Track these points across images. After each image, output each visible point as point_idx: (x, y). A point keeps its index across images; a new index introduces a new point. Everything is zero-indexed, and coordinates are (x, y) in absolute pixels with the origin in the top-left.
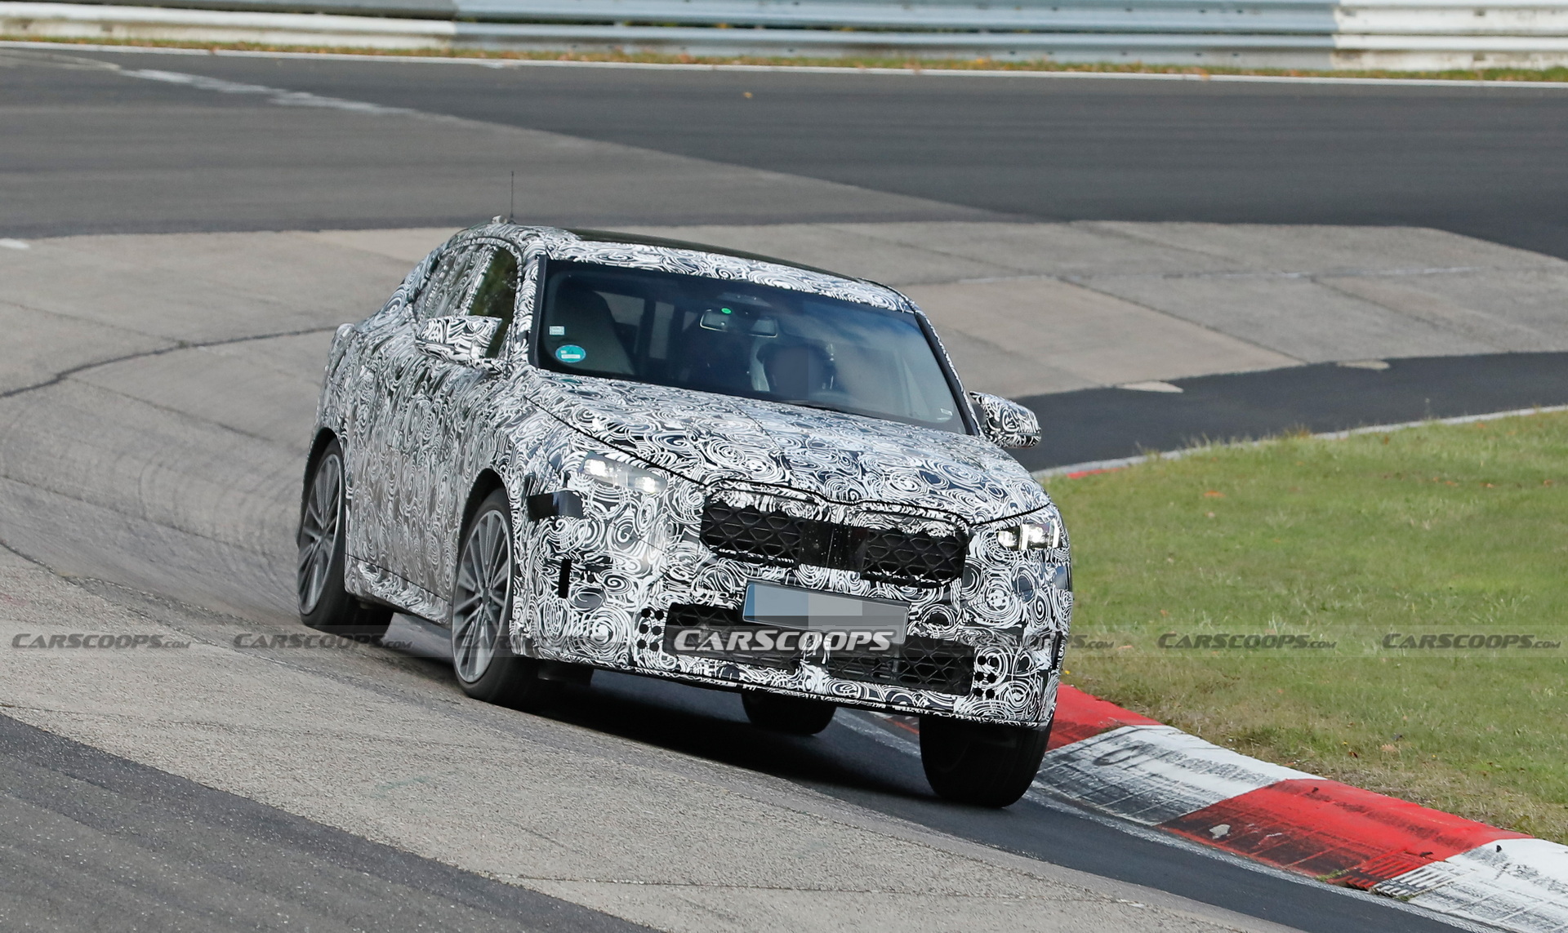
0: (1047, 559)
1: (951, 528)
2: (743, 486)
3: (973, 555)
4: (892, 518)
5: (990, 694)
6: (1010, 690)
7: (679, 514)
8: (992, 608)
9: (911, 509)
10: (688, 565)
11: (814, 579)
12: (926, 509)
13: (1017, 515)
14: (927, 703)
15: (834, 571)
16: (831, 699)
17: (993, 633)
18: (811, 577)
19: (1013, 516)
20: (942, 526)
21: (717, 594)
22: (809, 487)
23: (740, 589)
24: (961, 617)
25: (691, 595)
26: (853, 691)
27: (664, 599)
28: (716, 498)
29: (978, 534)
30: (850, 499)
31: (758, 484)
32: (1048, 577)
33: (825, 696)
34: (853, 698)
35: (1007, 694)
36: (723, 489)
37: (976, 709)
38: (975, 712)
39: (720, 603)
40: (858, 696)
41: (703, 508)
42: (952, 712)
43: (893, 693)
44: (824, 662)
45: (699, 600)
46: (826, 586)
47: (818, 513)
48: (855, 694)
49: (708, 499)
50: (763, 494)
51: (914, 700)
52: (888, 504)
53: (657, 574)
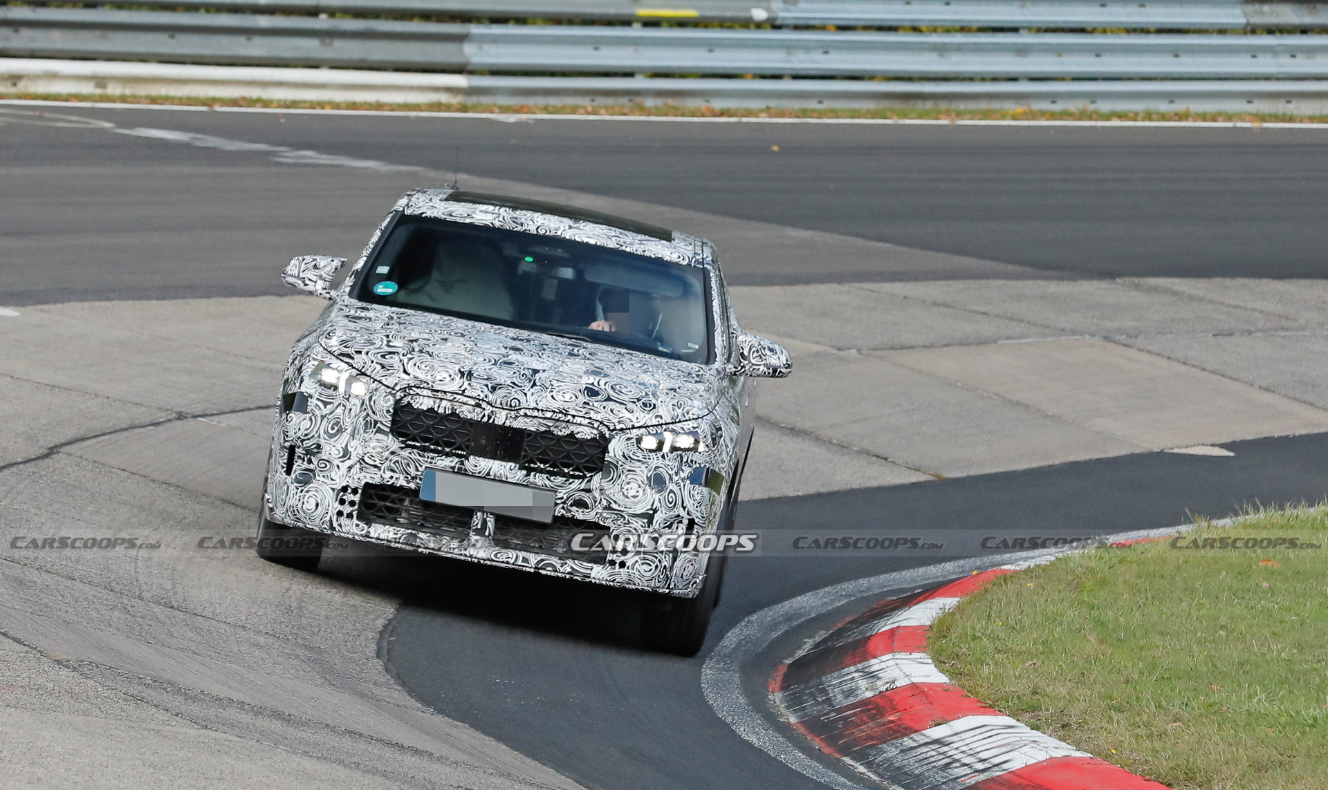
0: (685, 460)
1: (595, 432)
2: (425, 392)
3: (611, 454)
4: (545, 422)
5: (622, 565)
6: (640, 562)
7: (374, 412)
8: (627, 497)
9: (560, 415)
10: (378, 453)
11: (478, 467)
12: (574, 416)
13: (661, 425)
14: (569, 570)
15: (497, 462)
16: (489, 563)
17: (626, 517)
18: (476, 466)
19: (656, 426)
20: (587, 430)
21: (402, 477)
22: (479, 395)
23: (419, 473)
24: (600, 503)
25: (381, 477)
26: (509, 558)
27: (359, 479)
28: (405, 401)
29: (617, 437)
30: (511, 406)
31: (438, 391)
32: (682, 475)
33: (485, 560)
34: (508, 563)
35: (637, 565)
36: (409, 394)
37: (610, 576)
38: (609, 579)
39: (404, 484)
40: (512, 561)
41: (394, 409)
42: (589, 577)
43: (543, 560)
44: (487, 534)
45: (388, 481)
46: (488, 474)
47: (484, 416)
48: (509, 560)
49: (397, 402)
50: (441, 399)
51: (558, 567)
52: (542, 410)
53: (354, 459)
